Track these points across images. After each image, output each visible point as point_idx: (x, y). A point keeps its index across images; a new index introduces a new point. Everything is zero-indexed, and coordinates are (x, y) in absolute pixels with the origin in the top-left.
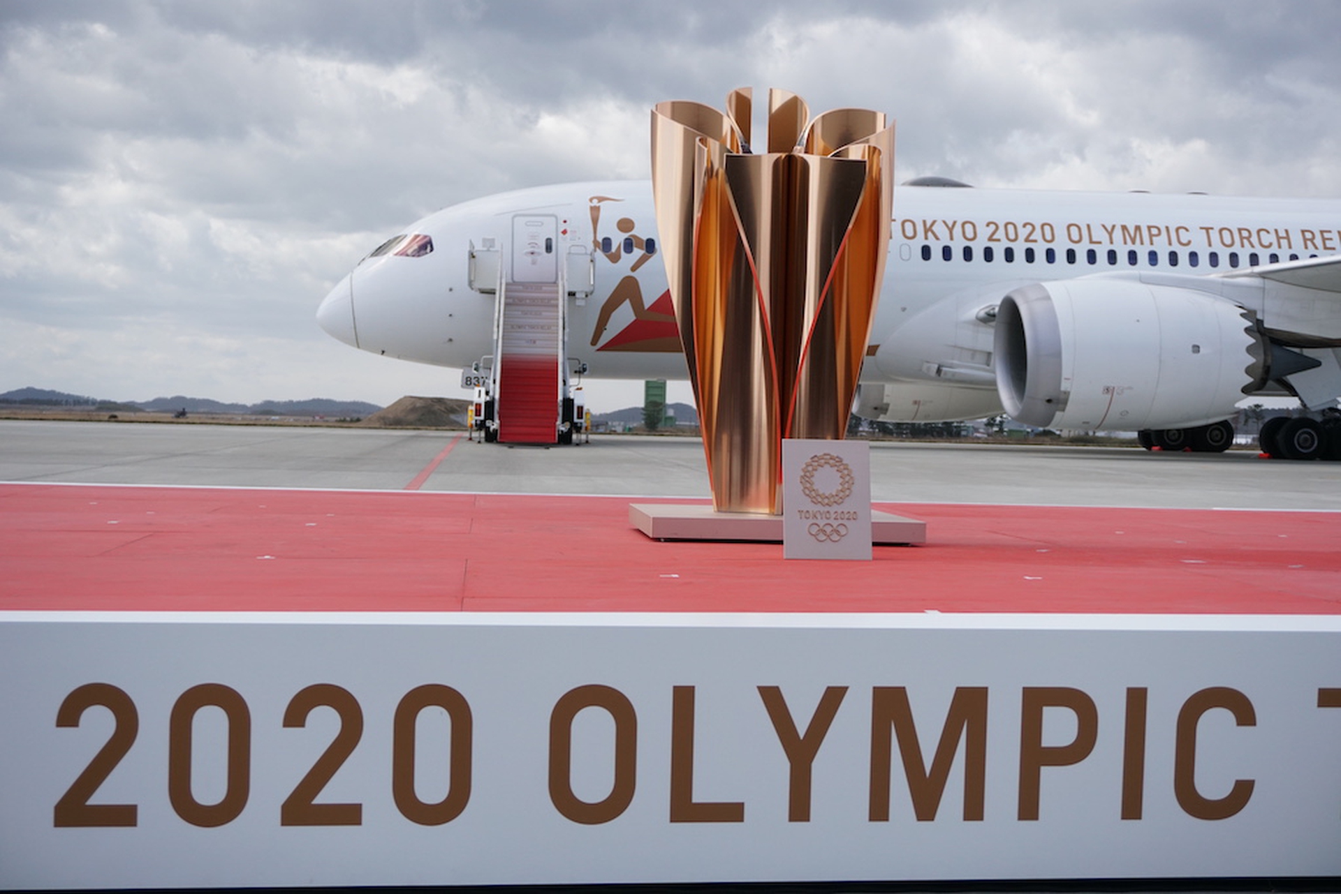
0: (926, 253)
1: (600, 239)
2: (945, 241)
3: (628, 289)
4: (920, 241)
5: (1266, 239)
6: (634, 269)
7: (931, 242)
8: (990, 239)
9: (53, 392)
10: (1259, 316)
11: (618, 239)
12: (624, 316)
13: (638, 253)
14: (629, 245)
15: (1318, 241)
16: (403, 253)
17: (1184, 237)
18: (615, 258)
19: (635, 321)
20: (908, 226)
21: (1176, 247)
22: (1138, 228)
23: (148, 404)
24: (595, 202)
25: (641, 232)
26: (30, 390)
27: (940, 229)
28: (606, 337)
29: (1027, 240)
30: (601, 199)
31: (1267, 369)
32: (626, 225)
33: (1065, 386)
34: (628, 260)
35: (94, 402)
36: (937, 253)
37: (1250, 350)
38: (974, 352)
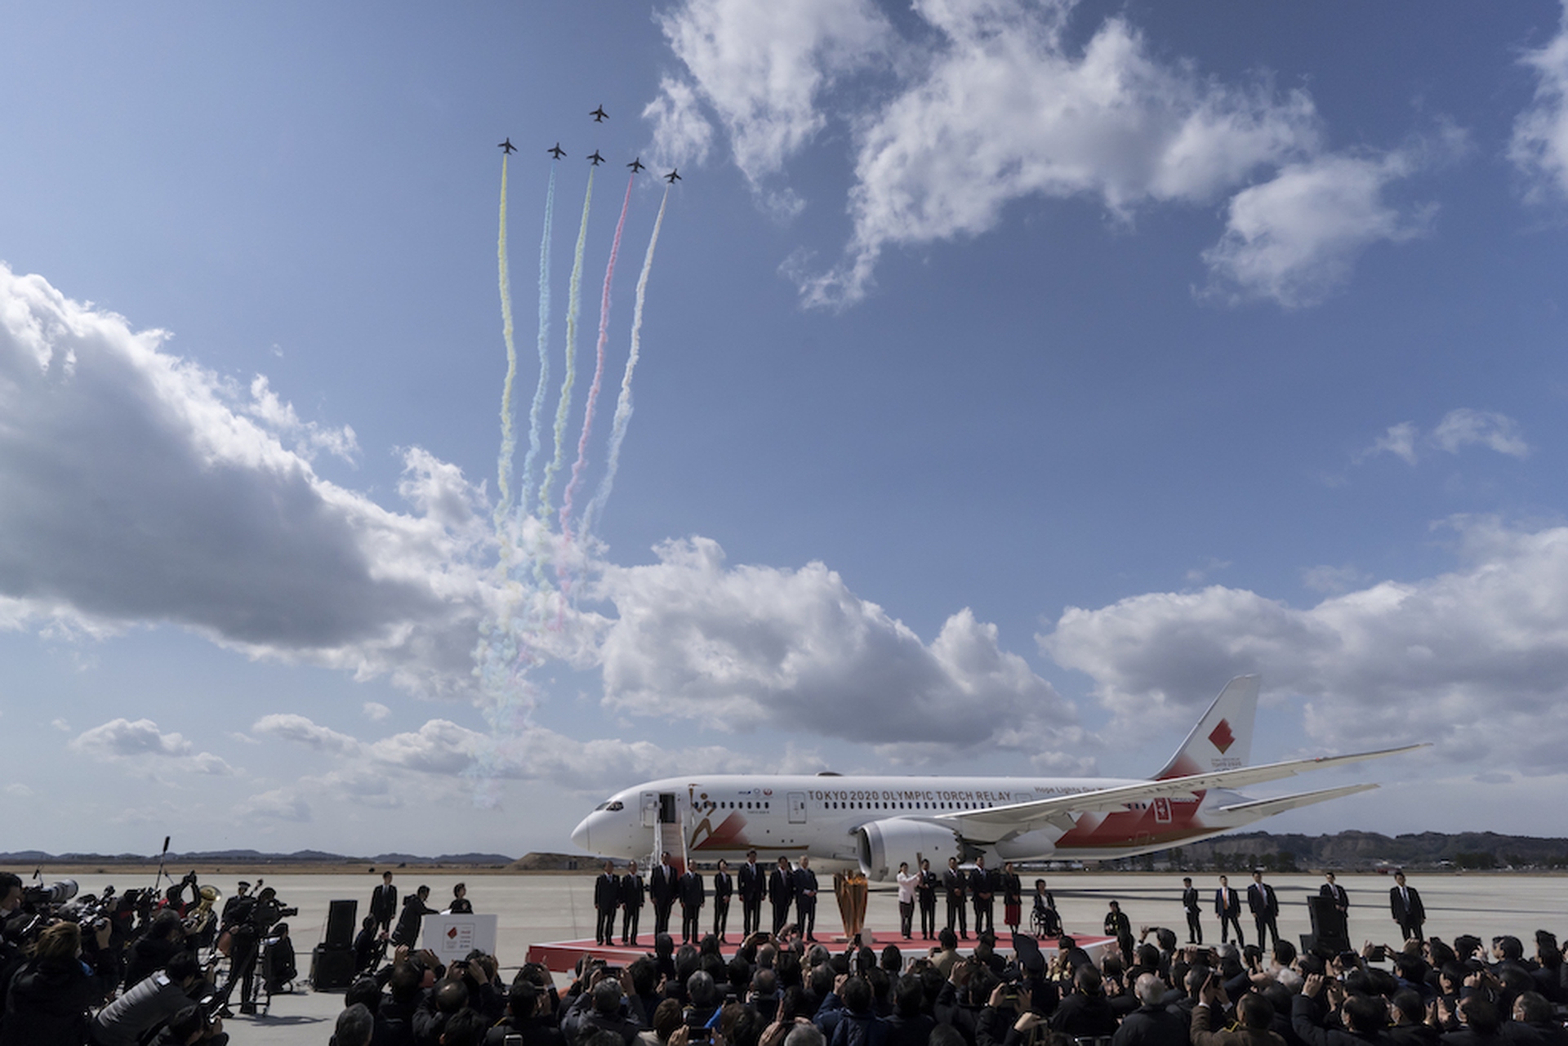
0: (827, 805)
1: (694, 802)
2: (835, 800)
3: (705, 824)
4: (824, 801)
5: (963, 796)
6: (708, 814)
7: (828, 801)
8: (852, 799)
9: (320, 853)
10: (961, 833)
11: (701, 802)
12: (703, 836)
13: (709, 808)
14: (705, 805)
15: (983, 796)
16: (608, 809)
17: (930, 796)
18: (700, 810)
19: (708, 839)
20: (819, 794)
21: (927, 801)
22: (911, 793)
23: (375, 858)
24: (691, 787)
25: (710, 799)
26: (307, 851)
27: (832, 795)
28: (694, 847)
29: (867, 798)
30: (694, 785)
31: (965, 856)
32: (704, 796)
33: (887, 865)
34: (705, 811)
35: (346, 859)
36: (831, 805)
37: (958, 848)
38: (848, 848)
